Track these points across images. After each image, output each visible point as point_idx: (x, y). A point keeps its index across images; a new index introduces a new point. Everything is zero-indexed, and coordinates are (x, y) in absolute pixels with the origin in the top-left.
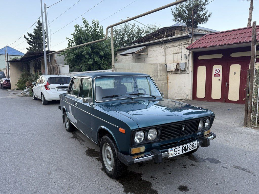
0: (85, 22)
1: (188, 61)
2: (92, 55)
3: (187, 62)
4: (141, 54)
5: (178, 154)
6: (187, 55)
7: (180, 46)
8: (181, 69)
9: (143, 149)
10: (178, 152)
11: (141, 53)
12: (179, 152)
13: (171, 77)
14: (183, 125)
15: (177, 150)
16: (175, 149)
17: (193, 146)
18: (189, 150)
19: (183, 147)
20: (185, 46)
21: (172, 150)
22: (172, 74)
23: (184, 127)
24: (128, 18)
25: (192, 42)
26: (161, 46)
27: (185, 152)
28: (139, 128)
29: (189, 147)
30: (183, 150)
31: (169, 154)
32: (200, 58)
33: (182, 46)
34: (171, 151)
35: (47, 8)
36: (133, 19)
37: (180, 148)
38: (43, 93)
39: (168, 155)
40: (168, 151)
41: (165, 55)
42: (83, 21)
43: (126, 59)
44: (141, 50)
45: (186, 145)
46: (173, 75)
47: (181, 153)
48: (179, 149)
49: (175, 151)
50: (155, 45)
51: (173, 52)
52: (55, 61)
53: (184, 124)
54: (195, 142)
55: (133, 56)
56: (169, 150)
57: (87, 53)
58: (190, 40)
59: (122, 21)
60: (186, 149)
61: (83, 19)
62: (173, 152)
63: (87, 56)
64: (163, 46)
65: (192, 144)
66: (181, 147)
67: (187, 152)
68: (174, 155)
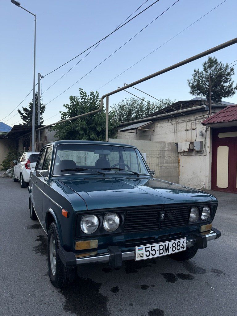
0: (82, 93)
1: (205, 139)
2: (88, 131)
3: (203, 140)
4: (146, 131)
5: (151, 257)
6: (204, 132)
7: (194, 120)
8: (195, 149)
9: (94, 244)
10: (151, 252)
11: (146, 129)
12: (153, 252)
13: (183, 159)
14: (161, 211)
15: (150, 250)
16: (146, 248)
17: (179, 246)
18: (171, 252)
19: (160, 246)
20: (200, 120)
21: (142, 249)
22: (184, 155)
23: (163, 215)
24: (126, 85)
25: (210, 115)
26: (171, 121)
27: (164, 254)
28: (87, 210)
29: (171, 246)
30: (160, 250)
31: (135, 254)
32: (221, 136)
33: (197, 121)
34: (139, 250)
35: (41, 78)
36: (131, 85)
37: (155, 246)
38: (22, 173)
39: (134, 257)
40: (134, 250)
41: (176, 132)
42: (80, 92)
43: (128, 137)
44: (146, 125)
45: (167, 243)
46: (186, 156)
47: (158, 255)
48: (153, 248)
49: (146, 251)
50: (163, 120)
51: (185, 129)
52: (46, 137)
53: (163, 210)
54: (183, 240)
55: (136, 133)
56: (137, 248)
57: (82, 129)
58: (207, 114)
59: (119, 88)
60: (167, 250)
61: (80, 90)
62: (142, 253)
63: (82, 132)
64: (173, 121)
65: (176, 242)
66: (157, 246)
67: (167, 254)
68: (145, 258)
